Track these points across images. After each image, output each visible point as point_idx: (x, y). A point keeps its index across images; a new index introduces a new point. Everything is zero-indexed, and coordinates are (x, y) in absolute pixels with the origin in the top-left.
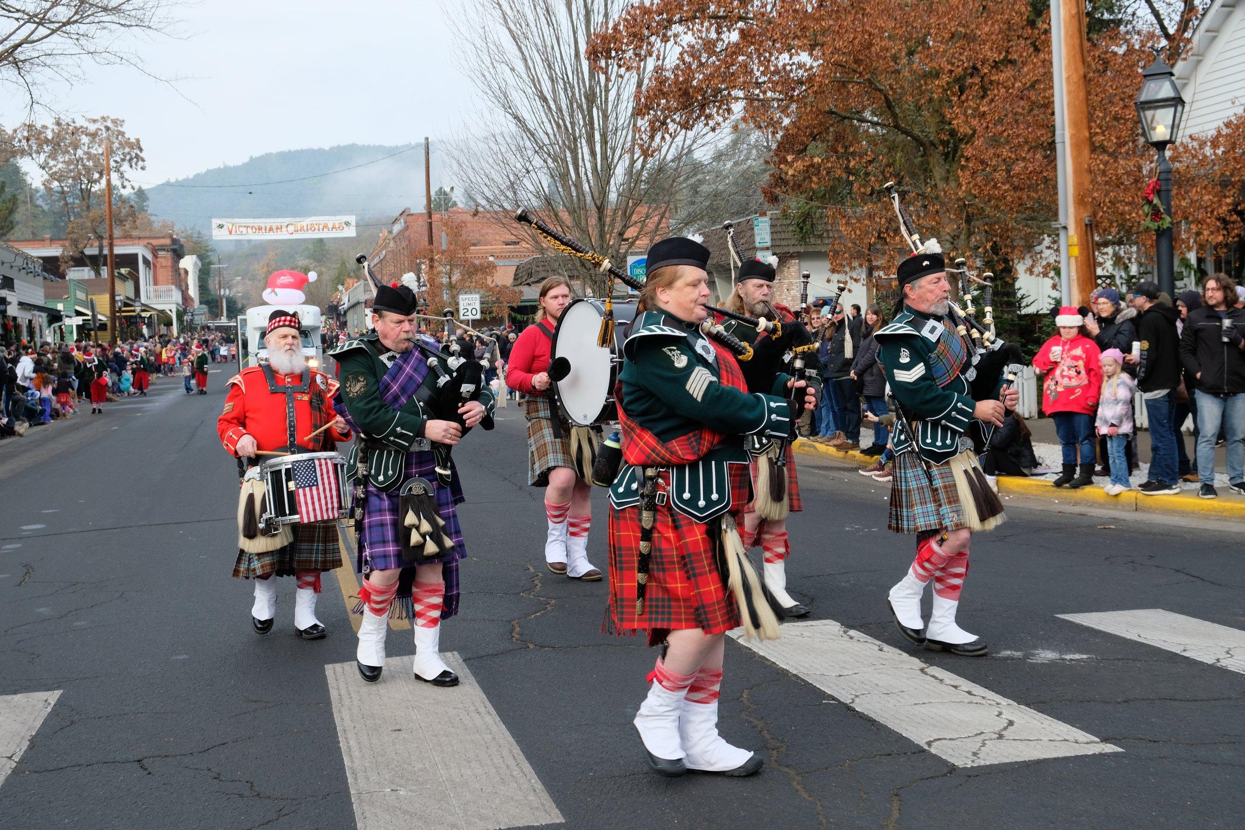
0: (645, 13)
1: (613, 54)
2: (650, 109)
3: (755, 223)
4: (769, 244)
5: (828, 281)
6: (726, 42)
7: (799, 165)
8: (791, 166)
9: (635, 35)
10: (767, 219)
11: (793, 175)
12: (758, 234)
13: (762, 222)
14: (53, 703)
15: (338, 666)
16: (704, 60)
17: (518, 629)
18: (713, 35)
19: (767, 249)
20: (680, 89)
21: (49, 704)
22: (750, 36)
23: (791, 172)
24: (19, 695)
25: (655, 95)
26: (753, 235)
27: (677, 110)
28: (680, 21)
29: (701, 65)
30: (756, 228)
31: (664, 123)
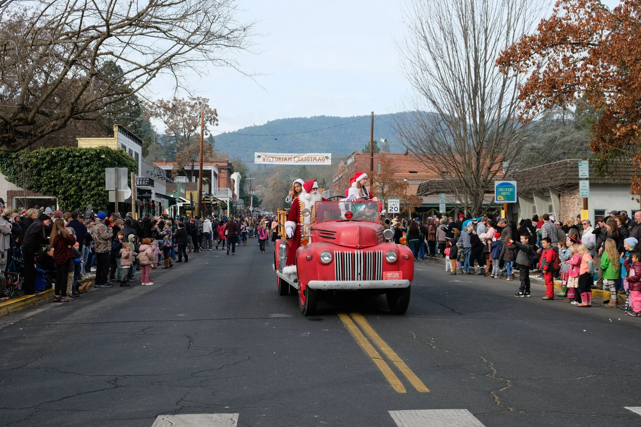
0: (532, 41)
1: (511, 62)
2: (527, 96)
3: (580, 164)
4: (588, 176)
5: (633, 199)
6: (576, 58)
7: (623, 129)
8: (619, 130)
9: (526, 53)
10: (587, 162)
11: (620, 136)
12: (581, 171)
13: (584, 164)
14: (236, 421)
15: (396, 412)
16: (561, 68)
17: (497, 398)
18: (568, 54)
19: (586, 179)
20: (550, 84)
21: (234, 421)
22: (598, 53)
23: (618, 134)
24: (215, 414)
25: (532, 88)
26: (578, 171)
27: (543, 97)
28: (552, 46)
29: (560, 71)
30: (580, 167)
31: (534, 104)
